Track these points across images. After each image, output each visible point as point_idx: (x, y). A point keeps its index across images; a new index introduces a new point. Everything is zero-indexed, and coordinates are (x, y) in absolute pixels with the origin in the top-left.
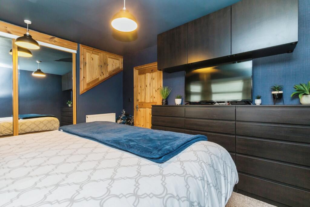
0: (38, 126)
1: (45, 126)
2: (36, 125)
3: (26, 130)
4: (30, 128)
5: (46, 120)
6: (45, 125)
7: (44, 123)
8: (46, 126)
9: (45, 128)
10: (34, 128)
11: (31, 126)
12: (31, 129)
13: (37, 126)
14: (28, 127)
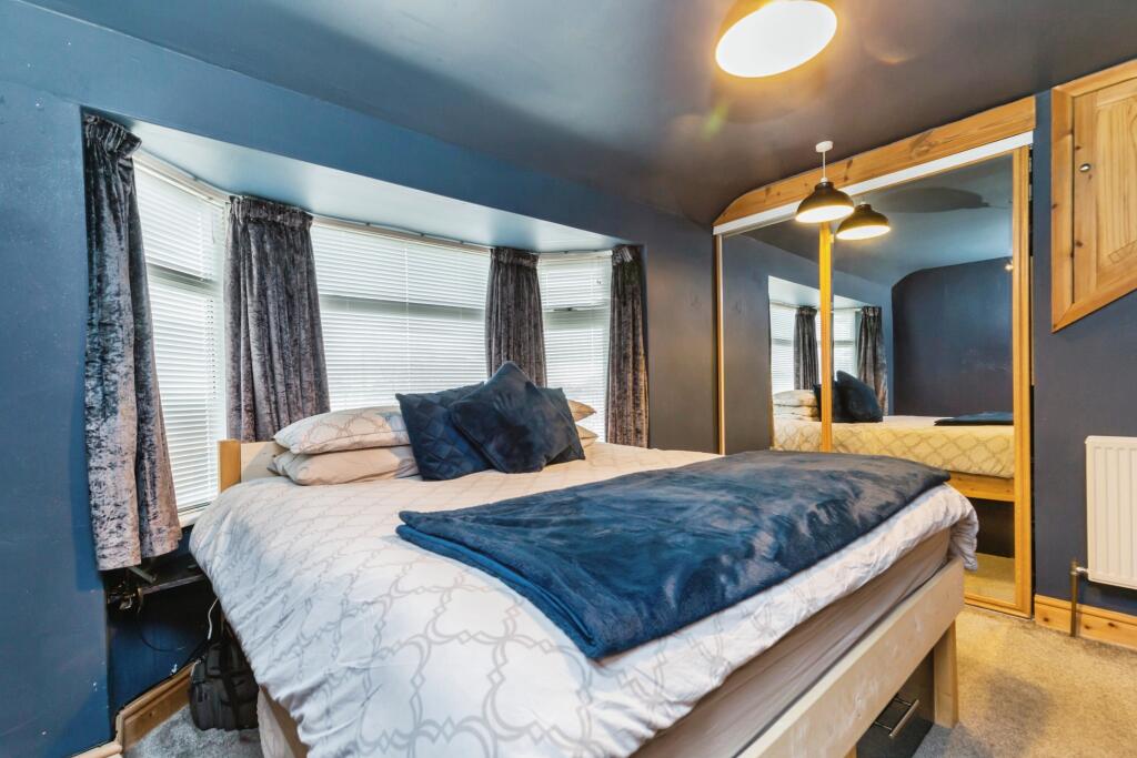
0: (968, 453)
1: (994, 460)
2: (959, 448)
3: (929, 459)
4: (939, 454)
5: (999, 436)
6: (994, 455)
7: (991, 445)
8: (999, 461)
9: (992, 465)
10: (954, 458)
11: (944, 449)
12: (944, 460)
13: (964, 452)
14: (935, 451)
